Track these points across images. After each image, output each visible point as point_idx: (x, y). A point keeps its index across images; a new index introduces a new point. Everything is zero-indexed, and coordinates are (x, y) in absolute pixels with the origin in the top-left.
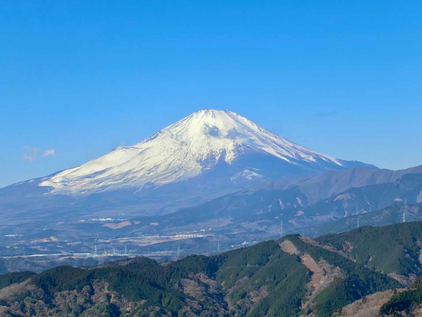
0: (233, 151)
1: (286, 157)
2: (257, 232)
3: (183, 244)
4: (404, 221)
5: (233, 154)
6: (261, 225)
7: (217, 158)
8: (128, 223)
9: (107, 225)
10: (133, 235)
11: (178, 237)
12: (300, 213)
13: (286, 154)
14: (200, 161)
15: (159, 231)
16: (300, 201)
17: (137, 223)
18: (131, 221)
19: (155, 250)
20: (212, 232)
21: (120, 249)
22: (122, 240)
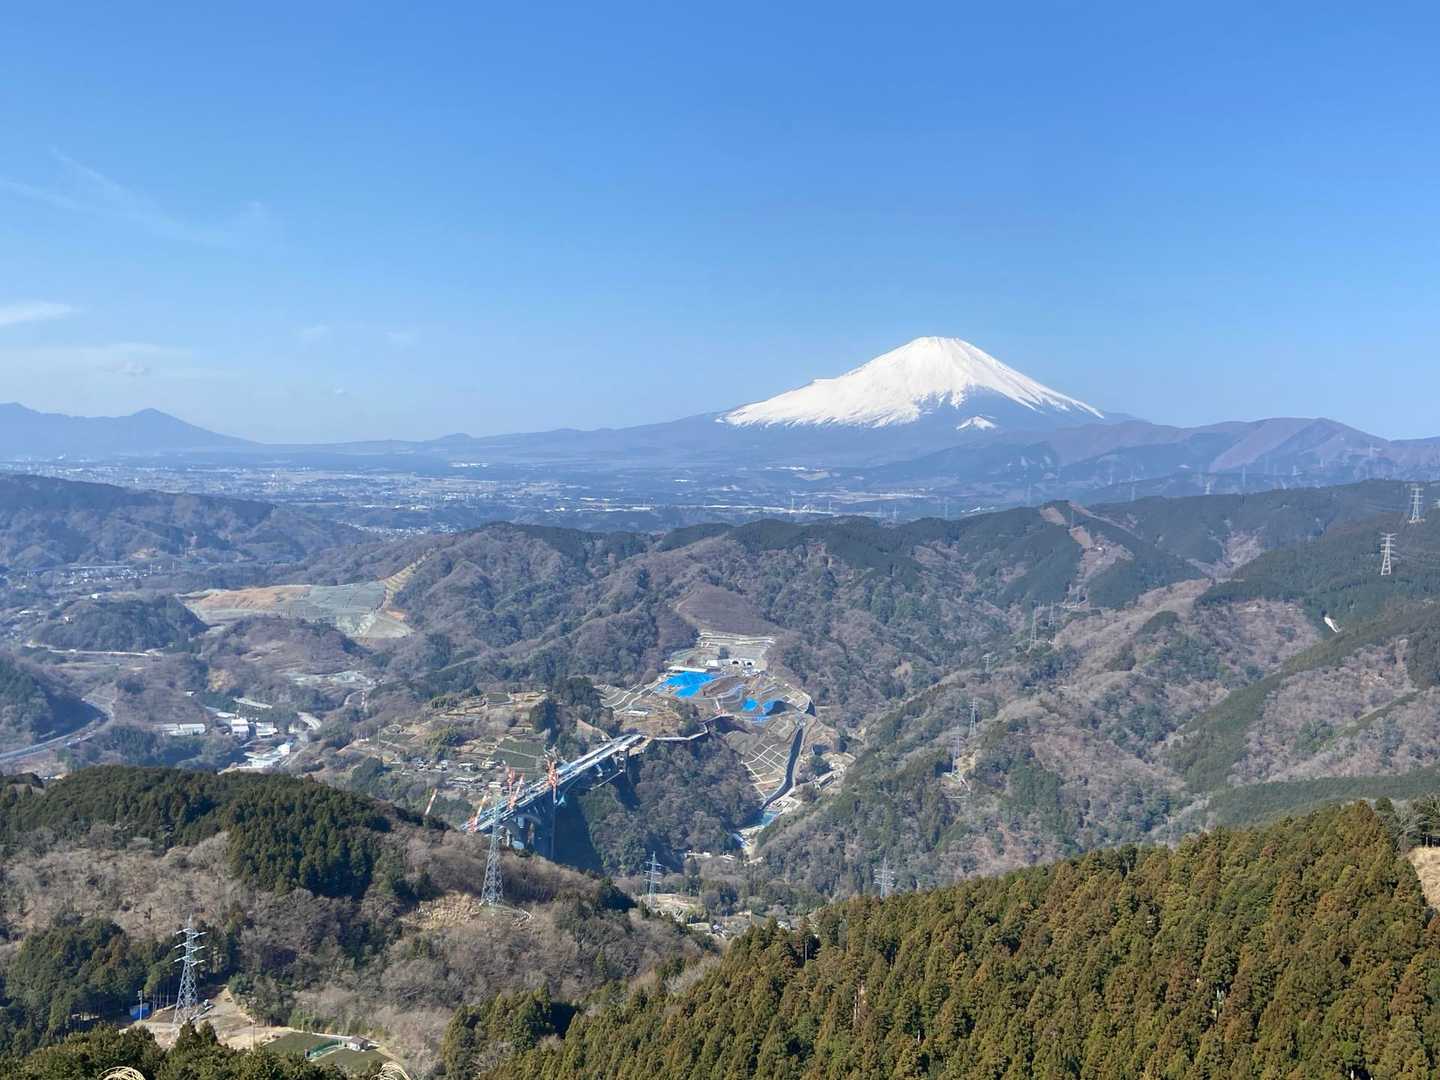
0: (963, 392)
1: (1030, 403)
2: (993, 496)
3: (898, 503)
4: (1208, 493)
5: (961, 395)
6: (998, 487)
7: (941, 400)
8: (825, 475)
9: (800, 476)
10: (833, 489)
11: (890, 496)
12: (1051, 475)
13: (1032, 399)
14: (916, 403)
15: (865, 487)
16: (1048, 460)
17: (837, 475)
18: (830, 472)
19: (863, 510)
20: (933, 492)
21: (818, 505)
22: (822, 495)
